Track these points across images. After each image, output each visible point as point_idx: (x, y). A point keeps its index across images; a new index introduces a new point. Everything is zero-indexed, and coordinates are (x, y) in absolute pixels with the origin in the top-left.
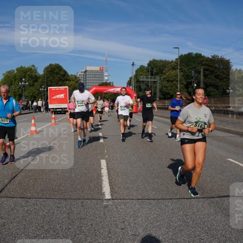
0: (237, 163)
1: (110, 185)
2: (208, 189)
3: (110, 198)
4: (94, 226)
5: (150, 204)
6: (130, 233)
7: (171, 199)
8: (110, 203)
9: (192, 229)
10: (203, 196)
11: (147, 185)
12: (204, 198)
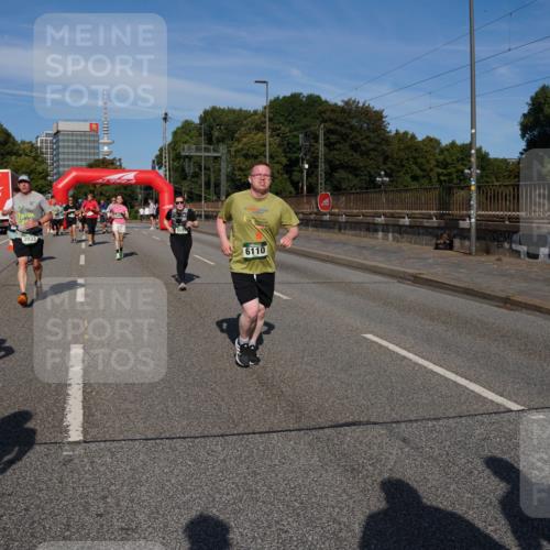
0: (384, 343)
1: (84, 407)
2: (312, 408)
3: (81, 438)
4: (32, 512)
5: (174, 449)
6: (117, 524)
7: (222, 436)
8: (79, 450)
9: (264, 508)
10: (296, 426)
11: (171, 404)
12: (299, 430)
